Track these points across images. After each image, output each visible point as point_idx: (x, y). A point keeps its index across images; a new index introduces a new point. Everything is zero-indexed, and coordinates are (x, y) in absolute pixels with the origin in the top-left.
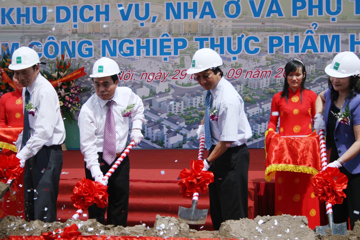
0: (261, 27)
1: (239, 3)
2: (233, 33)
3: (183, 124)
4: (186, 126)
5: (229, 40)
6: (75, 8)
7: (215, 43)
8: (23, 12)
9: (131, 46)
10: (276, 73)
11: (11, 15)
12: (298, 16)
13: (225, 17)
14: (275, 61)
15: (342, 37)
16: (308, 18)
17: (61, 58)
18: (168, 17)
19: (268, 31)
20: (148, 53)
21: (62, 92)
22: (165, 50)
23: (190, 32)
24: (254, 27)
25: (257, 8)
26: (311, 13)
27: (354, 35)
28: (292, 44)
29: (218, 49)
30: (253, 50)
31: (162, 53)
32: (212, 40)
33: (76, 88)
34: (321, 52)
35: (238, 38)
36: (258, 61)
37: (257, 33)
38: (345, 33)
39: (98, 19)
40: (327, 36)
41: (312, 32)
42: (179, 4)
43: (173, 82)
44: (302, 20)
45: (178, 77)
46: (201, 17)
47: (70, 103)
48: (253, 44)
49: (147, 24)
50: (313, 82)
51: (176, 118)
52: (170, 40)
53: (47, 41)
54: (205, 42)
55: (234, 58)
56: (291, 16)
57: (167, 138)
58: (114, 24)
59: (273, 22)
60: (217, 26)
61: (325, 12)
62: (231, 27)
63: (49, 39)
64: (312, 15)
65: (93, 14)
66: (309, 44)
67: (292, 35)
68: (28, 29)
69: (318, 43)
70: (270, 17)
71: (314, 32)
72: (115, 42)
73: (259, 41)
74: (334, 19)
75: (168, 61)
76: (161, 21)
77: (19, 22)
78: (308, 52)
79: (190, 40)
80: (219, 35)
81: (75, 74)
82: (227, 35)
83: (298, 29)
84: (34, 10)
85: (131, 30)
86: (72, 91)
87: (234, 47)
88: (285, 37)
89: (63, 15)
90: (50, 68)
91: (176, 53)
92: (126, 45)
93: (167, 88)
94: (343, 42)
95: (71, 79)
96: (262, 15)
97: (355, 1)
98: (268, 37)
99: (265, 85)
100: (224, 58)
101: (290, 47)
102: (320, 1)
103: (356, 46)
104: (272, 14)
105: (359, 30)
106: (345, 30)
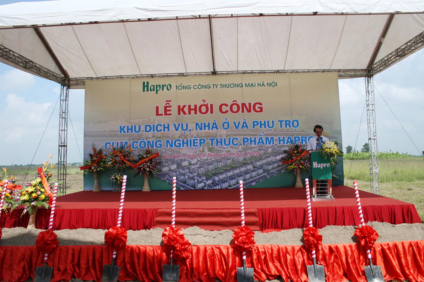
0: (239, 134)
1: (229, 123)
2: (226, 137)
3: (204, 178)
4: (205, 179)
5: (225, 139)
6: (154, 126)
7: (218, 141)
8: (130, 128)
9: (180, 142)
10: (246, 154)
11: (124, 129)
12: (255, 129)
13: (222, 129)
14: (246, 149)
15: (275, 138)
16: (260, 130)
17: (147, 148)
18: (197, 129)
19: (242, 136)
20: (187, 146)
21: (148, 164)
22: (196, 144)
23: (207, 136)
24: (236, 134)
25: (237, 126)
26: (261, 127)
29: (220, 144)
30: (236, 144)
31: (194, 146)
32: (217, 139)
33: (154, 162)
34: (266, 144)
35: (229, 138)
36: (238, 149)
37: (237, 136)
39: (164, 130)
40: (268, 137)
41: (262, 136)
42: (201, 124)
43: (199, 159)
44: (257, 130)
45: (202, 156)
46: (212, 129)
47: (152, 169)
48: (236, 141)
49: (187, 132)
50: (263, 158)
51: (200, 175)
52: (197, 140)
53: (141, 141)
54: (214, 140)
55: (227, 148)
56: (252, 129)
57: (197, 184)
58: (172, 133)
59: (244, 131)
60: (219, 133)
61: (267, 127)
62: (225, 133)
63: (142, 140)
65: (162, 128)
66: (261, 141)
67: (253, 137)
68: (132, 135)
69: (264, 140)
72: (172, 141)
73: (238, 140)
74: (271, 130)
75: (197, 149)
76: (194, 131)
77: (128, 132)
78: (260, 144)
79: (207, 139)
80: (220, 137)
81: (154, 156)
82: (224, 137)
83: (255, 134)
84: (135, 126)
85: (180, 135)
86: (153, 163)
87: (227, 143)
88: (250, 138)
89: (148, 128)
90: (142, 153)
91: (200, 145)
92: (177, 142)
93: (197, 161)
94: (275, 140)
95: (152, 158)
96: (239, 128)
97: (280, 122)
98: (242, 138)
99: (241, 160)
100: (223, 148)
101: (252, 142)
102: (265, 122)
103: (281, 142)
104: (244, 128)
105: (282, 135)
106: (276, 135)
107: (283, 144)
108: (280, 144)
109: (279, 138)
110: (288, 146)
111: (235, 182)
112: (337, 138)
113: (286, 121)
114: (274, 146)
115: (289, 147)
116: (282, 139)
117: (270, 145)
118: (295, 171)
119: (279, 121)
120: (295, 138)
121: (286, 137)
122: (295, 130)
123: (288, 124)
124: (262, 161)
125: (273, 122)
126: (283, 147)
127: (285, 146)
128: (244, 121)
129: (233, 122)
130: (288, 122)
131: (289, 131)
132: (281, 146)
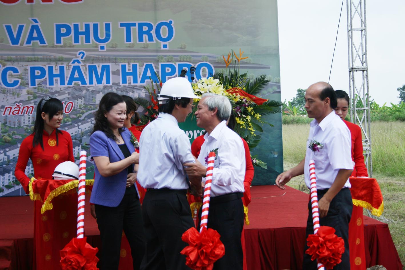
0: (20, 56)
12: (62, 44)
14: (38, 95)
15: (113, 67)
16: (73, 46)
19: (28, 61)
24: (13, 57)
25: (15, 35)
26: (77, 40)
27: (125, 65)
28: (56, 76)
30: (12, 82)
34: (90, 84)
36: (18, 96)
37: (16, 63)
38: (115, 62)
40: (96, 66)
41: (79, 62)
44: (66, 48)
48: (12, 76)
50: (82, 118)
56: (54, 44)
59: (33, 50)
61: (92, 40)
64: (78, 42)
66: (76, 75)
69: (86, 74)
70: (31, 45)
71: (81, 62)
73: (18, 72)
74: (102, 48)
78: (75, 84)
83: (62, 58)
88: (49, 67)
94: (113, 73)
96: (21, 42)
97: (125, 28)
98: (29, 68)
99: (27, 123)
101: (55, 79)
102: (87, 26)
103: (127, 77)
104: (32, 42)
105: (131, 59)
106: (116, 59)
107: (132, 84)
108: (126, 82)
109: (124, 67)
110: (144, 87)
111: (11, 180)
112: (269, 68)
113: (141, 25)
114: (111, 87)
115: (148, 89)
116: (131, 71)
117: (101, 86)
119: (122, 25)
120: (163, 67)
121: (139, 66)
122: (162, 49)
123: (146, 33)
124: (78, 125)
125: (108, 26)
126: (134, 90)
127: (138, 88)
128: (32, 23)
129: (4, 25)
130: (145, 28)
131: (148, 49)
132: (127, 88)
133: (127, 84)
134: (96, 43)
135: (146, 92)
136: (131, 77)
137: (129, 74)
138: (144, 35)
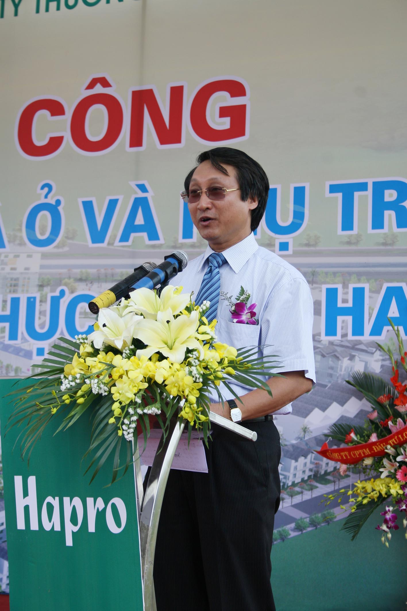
0: (105, 269)
1: (60, 208)
2: (41, 286)
5: (31, 303)
12: (194, 239)
13: (25, 244)
24: (90, 271)
25: (100, 221)
27: (336, 290)
29: (5, 327)
30: (85, 329)
35: (53, 298)
37: (96, 285)
38: (313, 282)
48: (84, 315)
55: (40, 351)
56: (177, 240)
59: (133, 255)
60: (8, 269)
61: (262, 228)
62: (38, 270)
70: (130, 243)
74: (284, 246)
80: (10, 292)
82: (27, 291)
87: (42, 322)
96: (110, 237)
97: (340, 195)
100: (17, 351)
103: (340, 319)
104: (133, 235)
105: (350, 274)
106: (313, 275)
107: (350, 337)
108: (335, 334)
109: (332, 294)
110: (379, 347)
113: (379, 188)
115: (389, 352)
116: (350, 304)
118: (386, 521)
119: (334, 189)
121: (371, 291)
123: (391, 206)
125: (300, 194)
126: (353, 354)
127: (364, 348)
128: (136, 193)
129: (80, 201)
130: (391, 195)
131: (395, 247)
132: (336, 348)
133: (338, 337)
134: (269, 236)
135: (383, 360)
136: (349, 319)
137: (345, 312)
138: (387, 213)
